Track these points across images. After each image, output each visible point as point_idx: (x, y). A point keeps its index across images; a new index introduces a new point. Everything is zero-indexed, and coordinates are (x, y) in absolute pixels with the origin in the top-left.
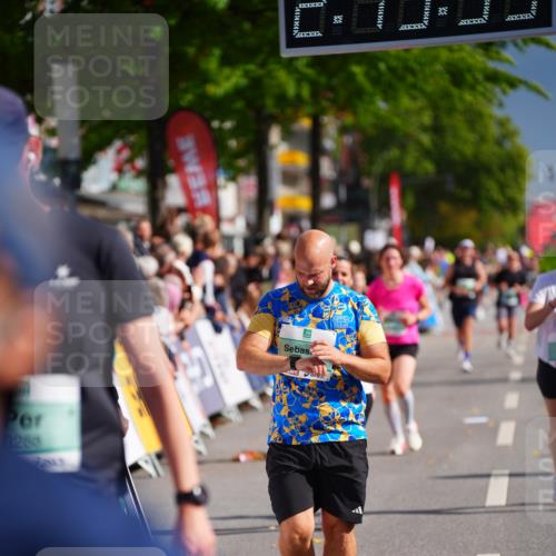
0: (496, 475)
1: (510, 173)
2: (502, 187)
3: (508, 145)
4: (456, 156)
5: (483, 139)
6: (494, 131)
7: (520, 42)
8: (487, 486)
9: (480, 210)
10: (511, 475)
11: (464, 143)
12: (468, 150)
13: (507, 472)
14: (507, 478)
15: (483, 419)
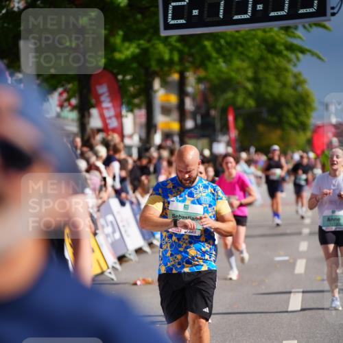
0: (295, 292)
1: (301, 106)
2: (296, 115)
3: (300, 89)
4: (267, 96)
5: (284, 85)
8: (289, 299)
9: (283, 130)
10: (303, 292)
11: (273, 88)
12: (276, 92)
13: (301, 290)
14: (301, 295)
15: (286, 258)
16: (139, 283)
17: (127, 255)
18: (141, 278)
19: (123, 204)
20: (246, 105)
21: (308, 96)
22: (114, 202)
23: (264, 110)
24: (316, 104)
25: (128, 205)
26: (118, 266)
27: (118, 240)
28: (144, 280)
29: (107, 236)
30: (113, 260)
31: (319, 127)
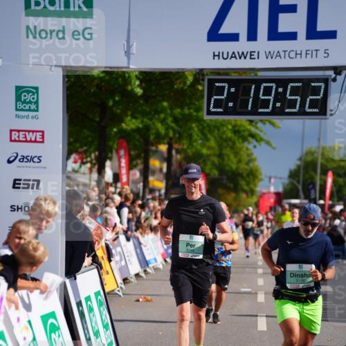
0: (260, 316)
1: (251, 177)
2: (248, 184)
3: (251, 165)
4: (227, 168)
5: (240, 161)
6: (245, 158)
8: (257, 320)
10: (266, 316)
11: (232, 163)
12: (234, 167)
13: (265, 315)
14: (265, 318)
15: (249, 290)
16: (141, 300)
17: (129, 278)
19: (128, 239)
20: (212, 174)
21: (257, 170)
22: (122, 238)
23: (225, 177)
24: (260, 177)
25: (131, 242)
26: (123, 286)
27: (124, 266)
28: (145, 298)
29: (117, 262)
30: (120, 281)
31: (264, 194)
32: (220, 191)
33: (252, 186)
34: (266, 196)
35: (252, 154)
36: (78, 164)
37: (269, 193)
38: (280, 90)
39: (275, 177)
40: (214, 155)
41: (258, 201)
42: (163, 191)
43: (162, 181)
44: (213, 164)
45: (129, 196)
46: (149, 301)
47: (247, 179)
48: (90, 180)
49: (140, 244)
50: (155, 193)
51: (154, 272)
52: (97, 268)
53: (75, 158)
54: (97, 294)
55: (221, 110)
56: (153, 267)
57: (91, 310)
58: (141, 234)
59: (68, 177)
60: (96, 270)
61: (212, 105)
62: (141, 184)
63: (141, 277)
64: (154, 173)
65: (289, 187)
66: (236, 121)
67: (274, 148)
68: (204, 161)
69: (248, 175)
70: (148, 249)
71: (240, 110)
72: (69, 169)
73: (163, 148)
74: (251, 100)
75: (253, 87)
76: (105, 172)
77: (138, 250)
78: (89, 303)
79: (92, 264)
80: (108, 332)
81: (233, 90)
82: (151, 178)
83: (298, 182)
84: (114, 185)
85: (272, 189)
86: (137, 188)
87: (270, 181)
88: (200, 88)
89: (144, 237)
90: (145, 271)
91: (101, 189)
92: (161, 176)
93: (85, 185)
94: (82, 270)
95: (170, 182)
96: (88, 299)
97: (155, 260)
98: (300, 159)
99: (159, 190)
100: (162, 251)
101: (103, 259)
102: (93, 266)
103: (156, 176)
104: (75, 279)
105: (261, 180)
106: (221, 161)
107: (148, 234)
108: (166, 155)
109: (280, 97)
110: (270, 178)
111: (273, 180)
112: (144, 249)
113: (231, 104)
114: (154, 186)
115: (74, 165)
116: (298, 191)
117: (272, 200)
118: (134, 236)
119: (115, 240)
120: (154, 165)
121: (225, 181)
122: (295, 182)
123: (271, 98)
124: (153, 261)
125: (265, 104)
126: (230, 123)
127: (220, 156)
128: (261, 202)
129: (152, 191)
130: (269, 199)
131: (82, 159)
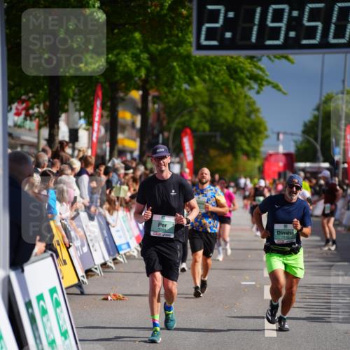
1: (254, 133)
2: (249, 144)
3: (253, 116)
4: (222, 121)
5: (237, 112)
7: (272, 57)
9: (235, 156)
11: (227, 114)
12: (230, 118)
15: (253, 283)
16: (109, 298)
17: (94, 269)
18: (112, 294)
19: (91, 218)
20: (201, 129)
21: (260, 124)
22: (83, 215)
23: (218, 134)
24: (266, 133)
25: (96, 221)
26: (85, 280)
27: (86, 253)
28: (114, 295)
29: (77, 248)
30: (81, 273)
31: (271, 155)
32: (213, 153)
33: (254, 145)
34: (273, 159)
35: (254, 103)
36: (22, 117)
37: (277, 154)
38: (295, 14)
39: (285, 133)
40: (203, 103)
41: (263, 165)
42: (136, 154)
43: (134, 140)
44: (203, 115)
45: (90, 160)
46: (120, 299)
47: (249, 135)
48: (38, 138)
49: (108, 224)
50: (126, 156)
51: (126, 261)
52: (52, 256)
53: (17, 109)
54: (53, 291)
55: (215, 43)
56: (125, 254)
57: (44, 312)
58: (109, 211)
59: (10, 135)
60: (50, 259)
61: (203, 37)
62: (108, 144)
63: (109, 267)
64: (124, 128)
65: (304, 145)
66: (232, 57)
67: (284, 93)
68: (190, 112)
69: (249, 131)
70: (118, 231)
71: (240, 42)
72: (10, 123)
73: (136, 95)
74: (255, 28)
75: (259, 10)
76: (58, 128)
77: (105, 232)
78: (42, 303)
79: (45, 252)
80: (67, 341)
81: (231, 15)
82: (120, 136)
83: (316, 139)
84: (71, 145)
85: (281, 150)
86: (102, 149)
87: (278, 139)
88: (184, 12)
89: (112, 214)
90: (114, 259)
91: (54, 150)
92: (134, 133)
93: (32, 145)
94: (33, 258)
95: (146, 142)
96: (40, 298)
97: (128, 244)
98: (318, 109)
99: (132, 152)
100: (137, 233)
101: (59, 245)
102: (46, 255)
103: (127, 133)
104: (23, 271)
105: (267, 137)
106: (212, 113)
107: (118, 210)
108: (140, 105)
109: (294, 24)
110: (278, 134)
111: (281, 137)
112: (113, 230)
113: (228, 35)
114: (124, 146)
115: (16, 118)
116: (315, 151)
117: (281, 164)
118: (100, 213)
119: (73, 218)
120: (124, 118)
121: (219, 140)
122: (312, 140)
123: (283, 25)
124: (124, 247)
125: (275, 33)
126: (225, 61)
127: (211, 105)
128: (266, 167)
129: (122, 153)
130: (277, 162)
131: (27, 109)
